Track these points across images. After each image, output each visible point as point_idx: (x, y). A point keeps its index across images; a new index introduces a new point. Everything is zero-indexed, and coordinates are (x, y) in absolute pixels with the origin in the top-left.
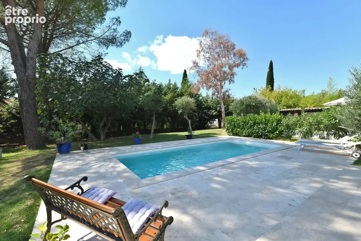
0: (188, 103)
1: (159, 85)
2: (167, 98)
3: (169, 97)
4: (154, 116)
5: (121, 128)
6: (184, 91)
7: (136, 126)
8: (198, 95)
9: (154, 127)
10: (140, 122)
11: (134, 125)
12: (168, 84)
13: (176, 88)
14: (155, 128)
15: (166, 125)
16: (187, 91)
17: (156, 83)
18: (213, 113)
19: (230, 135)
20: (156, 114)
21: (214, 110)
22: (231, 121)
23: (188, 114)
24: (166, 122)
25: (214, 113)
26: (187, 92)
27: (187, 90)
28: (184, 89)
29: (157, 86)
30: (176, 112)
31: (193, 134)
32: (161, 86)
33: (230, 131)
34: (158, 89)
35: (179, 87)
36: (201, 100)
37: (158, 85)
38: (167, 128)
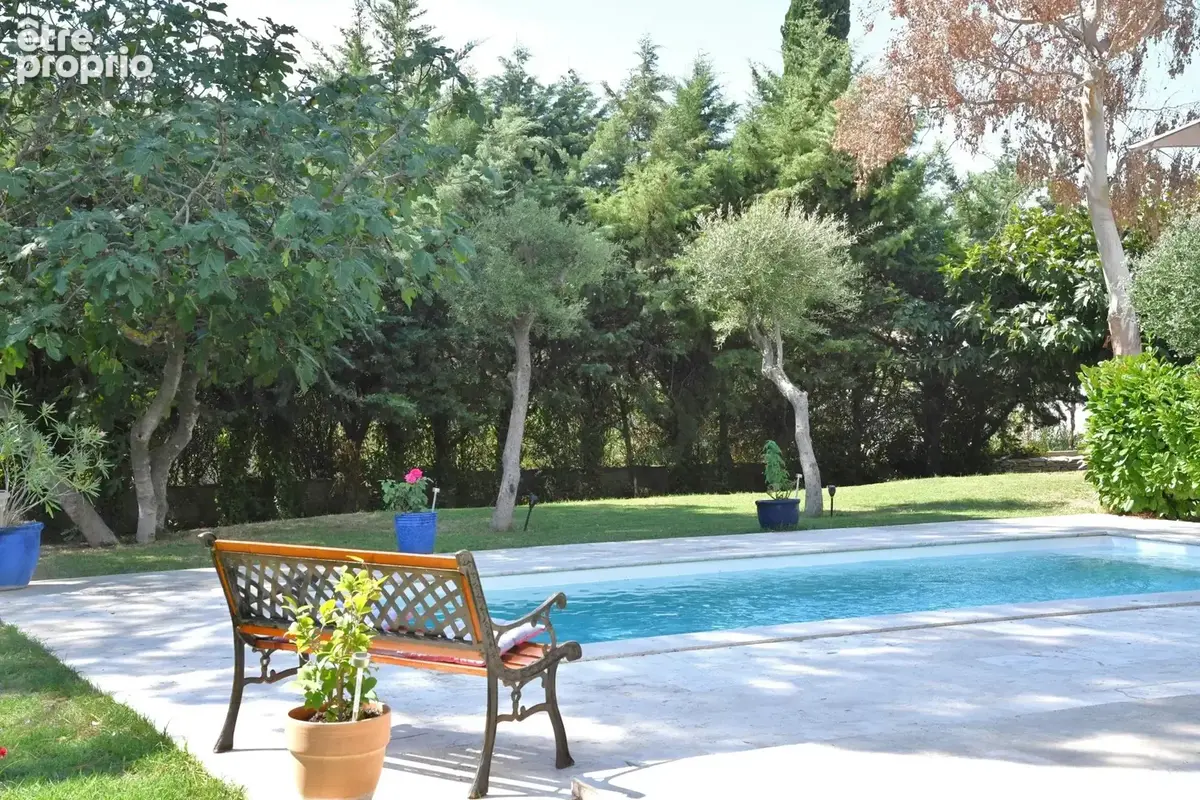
0: (786, 259)
1: (555, 99)
2: (624, 211)
3: (642, 201)
4: (525, 360)
5: (253, 462)
6: (778, 142)
7: (371, 444)
8: (905, 173)
9: (523, 454)
10: (405, 406)
11: (356, 434)
12: (635, 80)
13: (711, 115)
14: (528, 463)
15: (626, 435)
16: (810, 134)
17: (531, 81)
18: (1036, 327)
19: (1122, 513)
20: (537, 343)
21: (1048, 298)
22: (1126, 399)
23: (789, 343)
24: (626, 408)
25: (1049, 337)
26: (806, 148)
27: (809, 124)
28: (775, 115)
29: (541, 109)
30: (698, 325)
31: (826, 507)
32: (572, 97)
33: (1116, 474)
34: (550, 129)
35: (734, 106)
36: (938, 211)
37: (550, 91)
38: (629, 459)
